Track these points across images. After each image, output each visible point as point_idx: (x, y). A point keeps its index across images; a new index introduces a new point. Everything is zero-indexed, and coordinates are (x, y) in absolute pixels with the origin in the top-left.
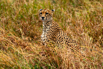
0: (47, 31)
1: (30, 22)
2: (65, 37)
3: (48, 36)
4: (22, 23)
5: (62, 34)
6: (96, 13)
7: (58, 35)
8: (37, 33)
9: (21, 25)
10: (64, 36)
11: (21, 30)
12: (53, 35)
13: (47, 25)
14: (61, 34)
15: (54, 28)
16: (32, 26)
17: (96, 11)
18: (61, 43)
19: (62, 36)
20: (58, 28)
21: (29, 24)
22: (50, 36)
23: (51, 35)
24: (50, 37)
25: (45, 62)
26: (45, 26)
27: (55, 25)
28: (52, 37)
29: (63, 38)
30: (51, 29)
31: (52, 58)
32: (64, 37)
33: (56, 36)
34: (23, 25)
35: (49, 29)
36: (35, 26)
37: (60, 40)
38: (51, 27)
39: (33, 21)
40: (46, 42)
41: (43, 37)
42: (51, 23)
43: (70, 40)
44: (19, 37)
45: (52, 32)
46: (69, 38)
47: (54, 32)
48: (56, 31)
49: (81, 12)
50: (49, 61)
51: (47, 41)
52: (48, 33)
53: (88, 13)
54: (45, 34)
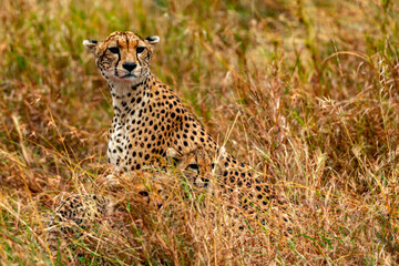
0: (132, 127)
1: (58, 84)
3: (137, 144)
4: (24, 91)
5: (197, 139)
9: (20, 98)
11: (16, 119)
12: (156, 141)
13: (133, 100)
14: (192, 138)
15: (163, 111)
20: (178, 110)
24: (146, 151)
25: (122, 256)
26: (124, 104)
27: (164, 98)
28: (154, 151)
30: (147, 114)
31: (153, 238)
33: (168, 145)
34: (29, 100)
35: (140, 116)
39: (71, 83)
41: (115, 151)
42: (148, 91)
43: (230, 163)
44: (10, 151)
45: (151, 128)
47: (160, 129)
49: (276, 44)
50: (140, 251)
52: (136, 132)
53: (308, 47)
54: (121, 138)
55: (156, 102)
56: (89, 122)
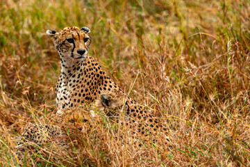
0: (73, 84)
4: (4, 59)
7: (103, 91)
8: (42, 86)
9: (1, 64)
12: (88, 92)
13: (75, 69)
14: (109, 90)
15: (92, 74)
16: (31, 66)
21: (21, 60)
22: (82, 94)
23: (84, 92)
24: (81, 98)
25: (64, 163)
27: (93, 65)
28: (86, 98)
30: (84, 76)
31: (84, 152)
33: (95, 94)
34: (7, 65)
35: (79, 77)
36: (37, 66)
38: (83, 71)
39: (33, 54)
42: (84, 62)
45: (86, 84)
49: (160, 30)
52: (76, 87)
53: (181, 31)
54: (66, 91)
55: (88, 68)
56: (44, 78)
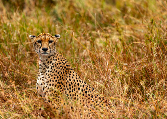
0: (48, 73)
2: (79, 82)
3: (50, 80)
6: (134, 40)
7: (68, 78)
8: (27, 76)
10: (77, 81)
12: (59, 79)
13: (48, 62)
16: (18, 63)
17: (133, 37)
18: (72, 93)
19: (74, 80)
21: (12, 59)
23: (56, 79)
24: (55, 83)
26: (44, 64)
27: (61, 60)
29: (76, 85)
30: (55, 68)
32: (77, 83)
33: (64, 80)
35: (51, 69)
36: (22, 63)
37: (70, 88)
40: (47, 92)
43: (88, 88)
46: (86, 85)
47: (60, 73)
48: (64, 73)
51: (48, 90)
